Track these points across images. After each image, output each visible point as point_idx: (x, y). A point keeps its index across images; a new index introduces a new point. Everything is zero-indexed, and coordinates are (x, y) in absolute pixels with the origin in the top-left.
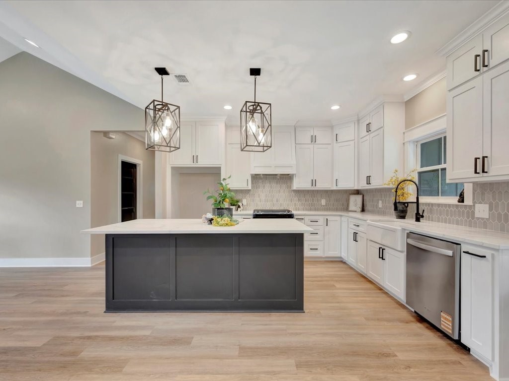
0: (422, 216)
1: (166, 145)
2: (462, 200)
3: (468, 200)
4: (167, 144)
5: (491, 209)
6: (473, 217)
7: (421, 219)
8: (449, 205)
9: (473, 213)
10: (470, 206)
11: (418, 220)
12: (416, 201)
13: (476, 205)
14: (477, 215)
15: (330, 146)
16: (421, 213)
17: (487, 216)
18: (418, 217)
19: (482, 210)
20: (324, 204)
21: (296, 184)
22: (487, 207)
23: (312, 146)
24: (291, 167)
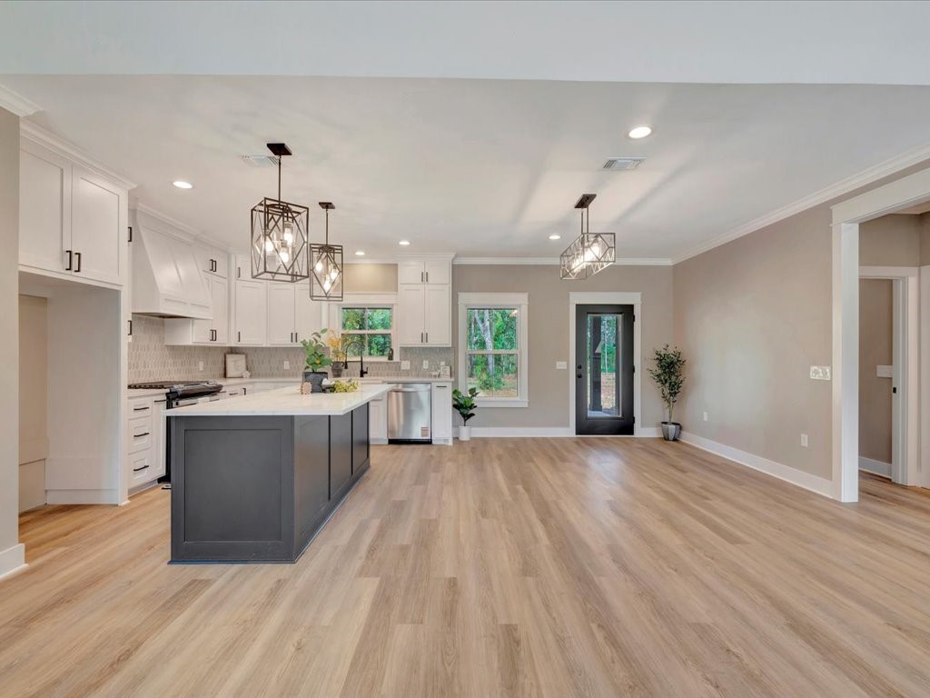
0: (366, 373)
1: (285, 272)
2: (391, 357)
3: (396, 358)
4: (288, 271)
5: (411, 364)
6: (400, 369)
7: (365, 375)
8: (381, 363)
9: (400, 367)
10: (398, 363)
11: (362, 376)
13: (402, 362)
14: (403, 368)
15: (225, 281)
16: (365, 370)
17: (409, 368)
18: (362, 373)
19: (406, 365)
20: (201, 369)
21: (192, 336)
22: (409, 363)
23: (213, 277)
24: (208, 307)
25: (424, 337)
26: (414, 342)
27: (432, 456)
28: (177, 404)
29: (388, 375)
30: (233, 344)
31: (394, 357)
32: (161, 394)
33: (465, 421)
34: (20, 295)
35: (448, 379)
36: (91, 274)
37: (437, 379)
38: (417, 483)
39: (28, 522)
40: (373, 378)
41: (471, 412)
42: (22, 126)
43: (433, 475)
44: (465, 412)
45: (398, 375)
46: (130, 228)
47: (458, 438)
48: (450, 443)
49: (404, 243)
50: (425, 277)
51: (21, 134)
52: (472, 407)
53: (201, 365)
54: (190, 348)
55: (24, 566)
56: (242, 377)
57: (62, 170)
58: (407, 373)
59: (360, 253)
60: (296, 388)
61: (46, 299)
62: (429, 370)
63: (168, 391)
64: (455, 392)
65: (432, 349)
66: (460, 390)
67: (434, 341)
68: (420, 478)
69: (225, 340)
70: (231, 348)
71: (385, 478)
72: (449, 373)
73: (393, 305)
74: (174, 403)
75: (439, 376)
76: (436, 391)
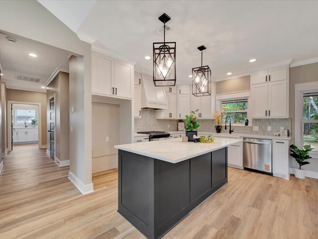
0: (233, 131)
2: (247, 124)
3: (250, 124)
5: (259, 128)
6: (252, 130)
8: (241, 127)
10: (251, 127)
11: (230, 133)
12: (229, 125)
13: (254, 126)
14: (254, 130)
15: (176, 95)
16: (232, 130)
17: (258, 130)
18: (231, 132)
19: (256, 128)
20: (169, 127)
21: (163, 116)
22: (258, 127)
23: (170, 94)
24: (166, 105)
25: (268, 113)
26: (262, 115)
27: (270, 185)
28: (152, 140)
29: (245, 133)
30: (178, 118)
31: (249, 124)
32: (147, 136)
33: (300, 166)
34: (92, 102)
35: (287, 138)
36: (121, 95)
37: (278, 137)
38: (254, 205)
39: (111, 173)
40: (236, 134)
41: (305, 160)
42: (92, 47)
43: (268, 202)
44: (301, 160)
45: (251, 134)
46: (140, 79)
47: (294, 175)
48: (287, 178)
49: (253, 60)
50: (268, 79)
51: (92, 49)
52: (307, 157)
53: (169, 126)
54: (163, 120)
55: (93, 191)
56: (183, 131)
57: (111, 61)
58: (257, 133)
59: (229, 74)
60: (181, 139)
61: (119, 105)
62: (271, 132)
63: (149, 135)
64: (292, 146)
65: (273, 120)
66: (296, 145)
67: (274, 115)
68: (258, 203)
69: (175, 117)
70: (180, 120)
71: (233, 194)
72: (287, 134)
73: (248, 97)
74: (151, 139)
75: (279, 135)
76: (275, 144)
